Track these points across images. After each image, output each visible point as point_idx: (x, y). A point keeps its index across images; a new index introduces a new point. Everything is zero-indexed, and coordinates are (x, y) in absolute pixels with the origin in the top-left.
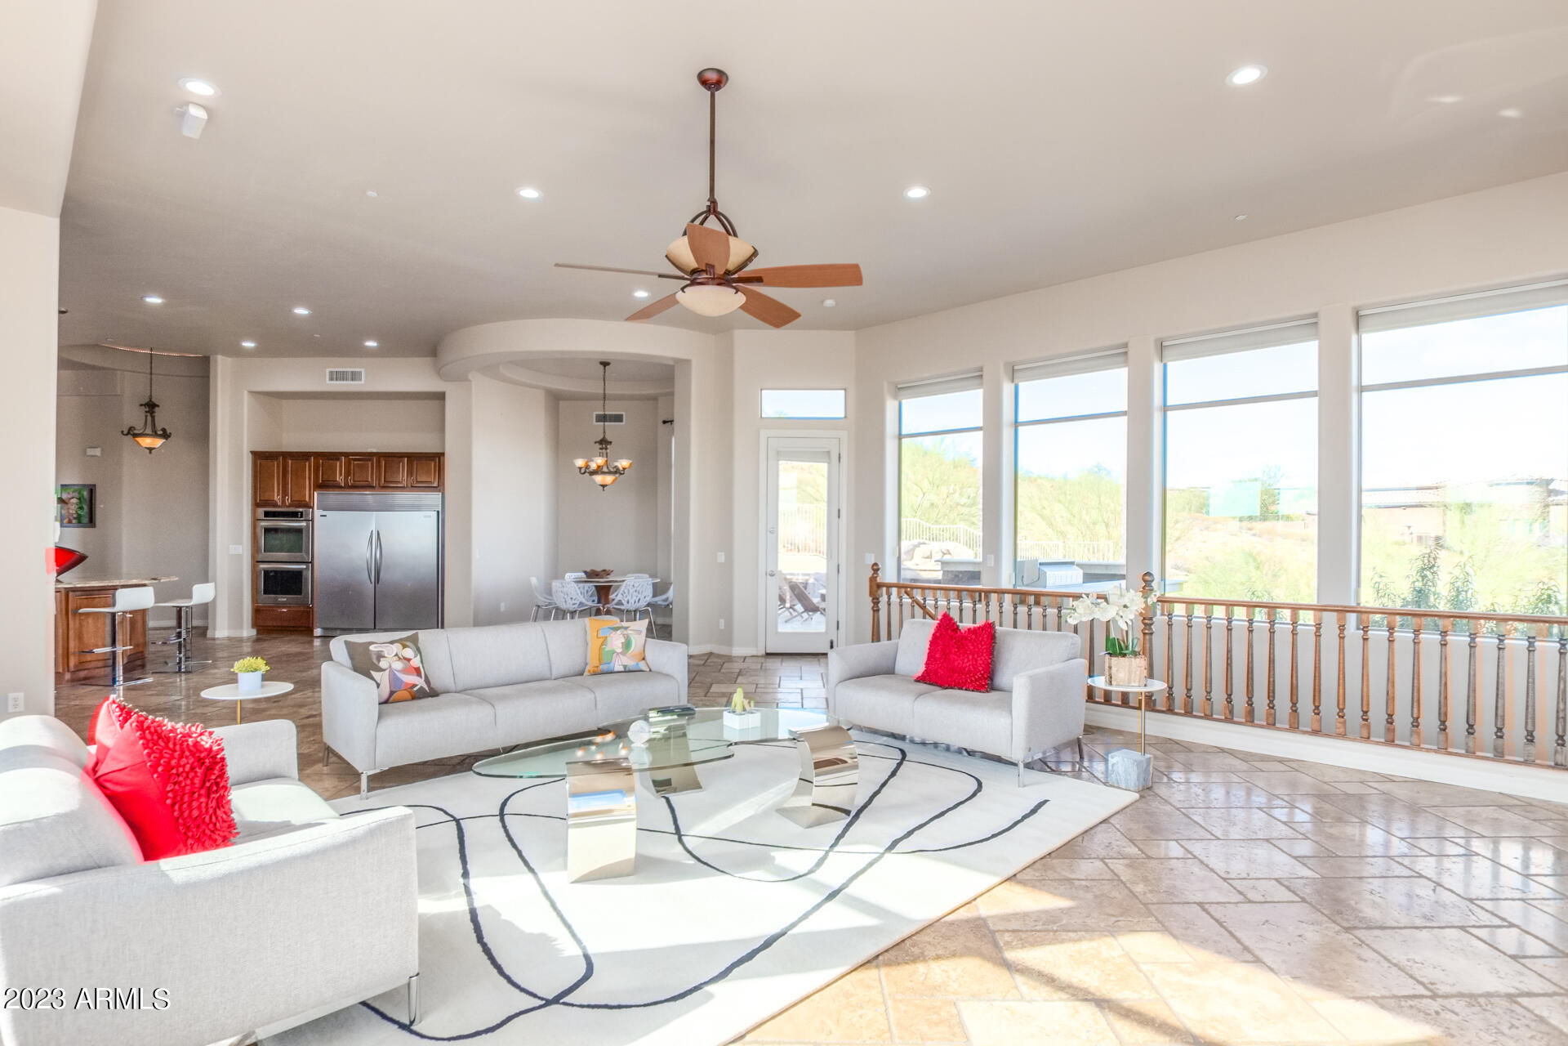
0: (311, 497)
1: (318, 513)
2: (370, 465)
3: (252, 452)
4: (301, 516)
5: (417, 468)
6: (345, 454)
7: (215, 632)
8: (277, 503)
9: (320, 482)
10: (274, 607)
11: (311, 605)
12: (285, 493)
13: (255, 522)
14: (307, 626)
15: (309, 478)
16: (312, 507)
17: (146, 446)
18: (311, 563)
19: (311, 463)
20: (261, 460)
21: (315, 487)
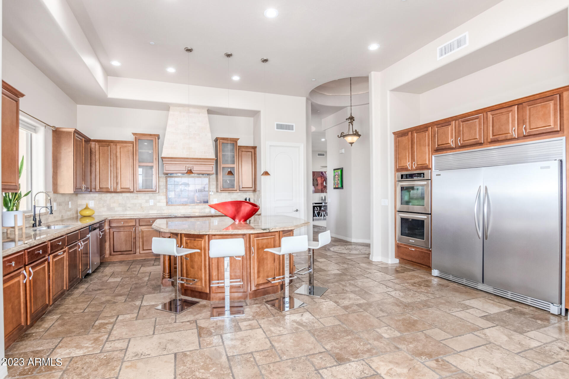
0: (430, 160)
1: (435, 172)
2: (477, 123)
3: (394, 133)
4: (424, 177)
5: (531, 114)
6: (455, 118)
7: (373, 257)
8: (408, 168)
9: (436, 147)
10: (407, 245)
11: (431, 249)
12: (413, 159)
13: (396, 183)
14: (428, 265)
15: (429, 145)
16: (431, 169)
17: (350, 142)
18: (430, 214)
19: (429, 133)
20: (399, 138)
21: (432, 152)
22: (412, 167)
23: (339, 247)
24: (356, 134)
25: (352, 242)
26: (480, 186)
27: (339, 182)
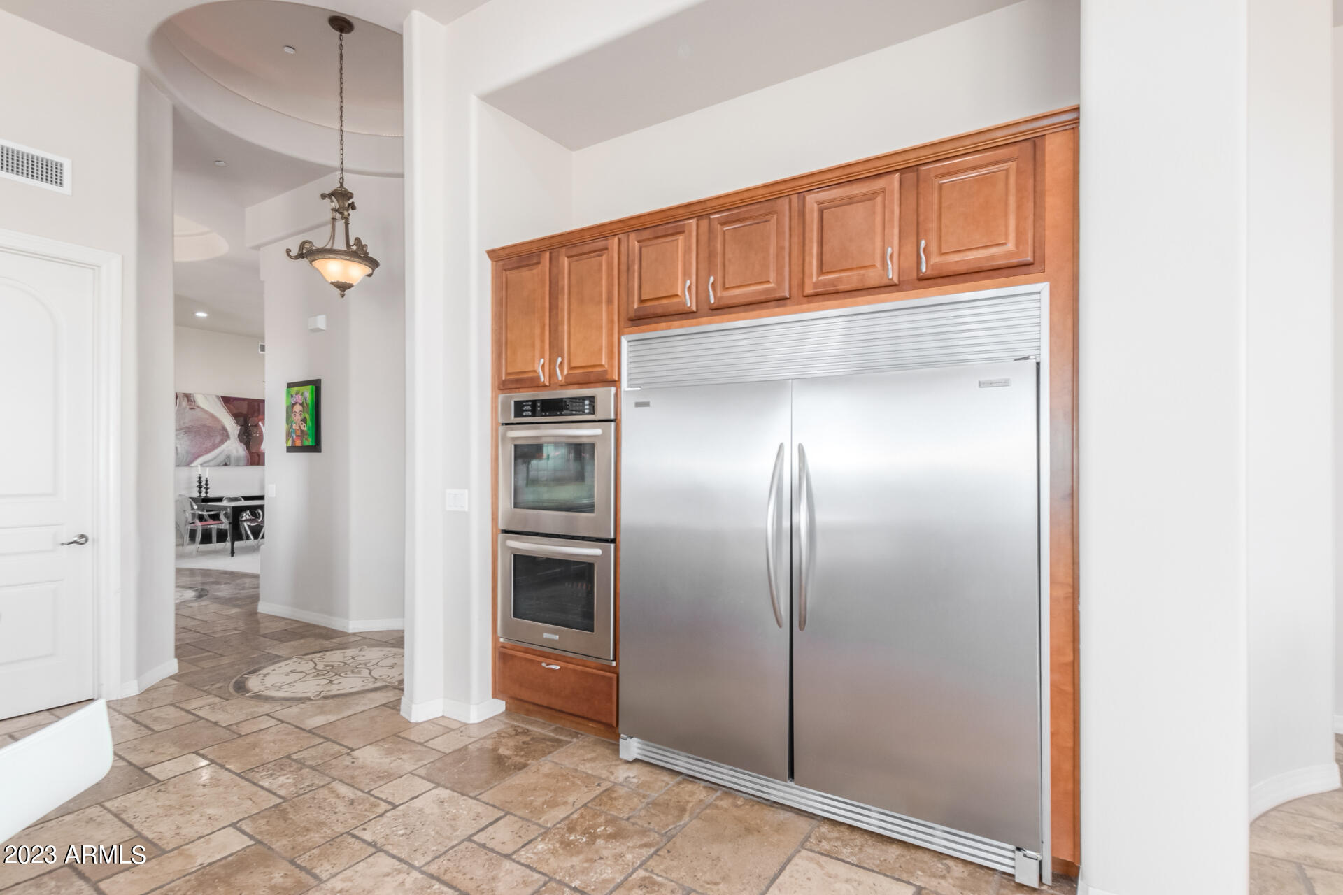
1: (629, 394)
2: (773, 228)
3: (492, 254)
4: (593, 412)
5: (945, 204)
6: (699, 210)
7: (414, 706)
8: (539, 378)
9: (636, 306)
10: (533, 652)
11: (614, 664)
12: (555, 348)
13: (497, 430)
14: (604, 720)
15: (610, 301)
16: (615, 383)
17: (335, 280)
18: (613, 541)
19: (612, 257)
20: (508, 273)
21: (622, 323)
22: (552, 375)
23: (292, 664)
24: (358, 253)
25: (351, 631)
26: (781, 446)
27: (308, 427)
